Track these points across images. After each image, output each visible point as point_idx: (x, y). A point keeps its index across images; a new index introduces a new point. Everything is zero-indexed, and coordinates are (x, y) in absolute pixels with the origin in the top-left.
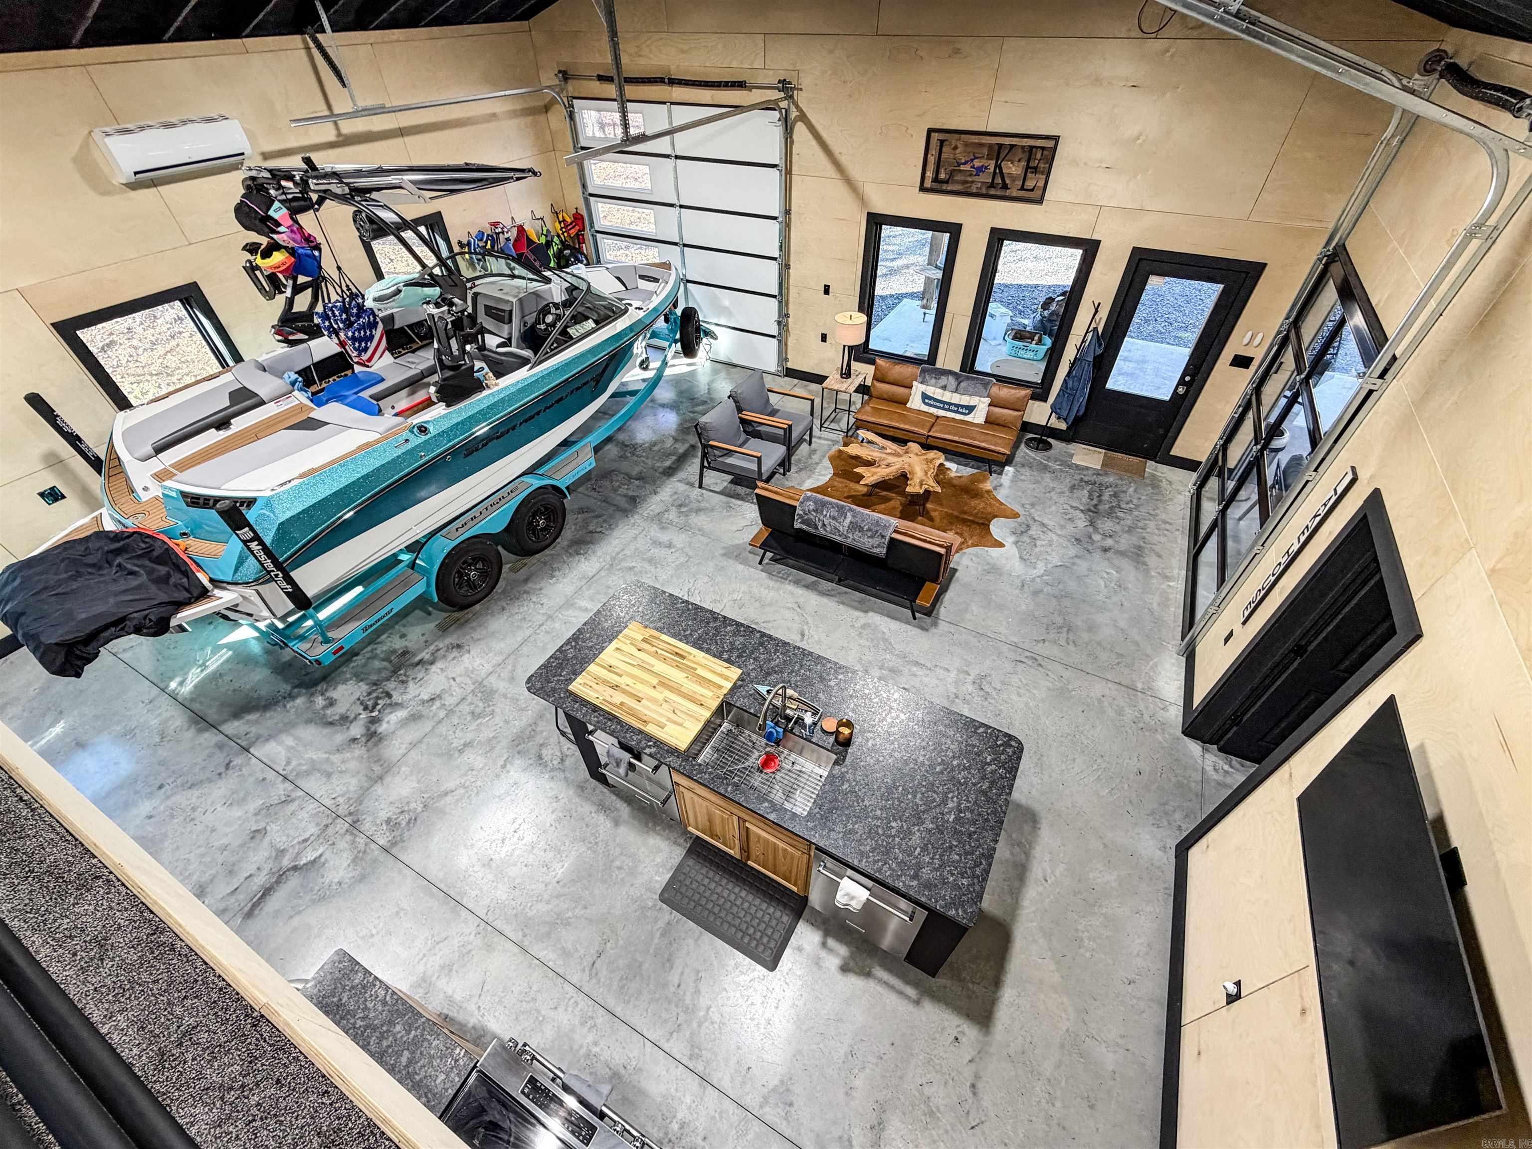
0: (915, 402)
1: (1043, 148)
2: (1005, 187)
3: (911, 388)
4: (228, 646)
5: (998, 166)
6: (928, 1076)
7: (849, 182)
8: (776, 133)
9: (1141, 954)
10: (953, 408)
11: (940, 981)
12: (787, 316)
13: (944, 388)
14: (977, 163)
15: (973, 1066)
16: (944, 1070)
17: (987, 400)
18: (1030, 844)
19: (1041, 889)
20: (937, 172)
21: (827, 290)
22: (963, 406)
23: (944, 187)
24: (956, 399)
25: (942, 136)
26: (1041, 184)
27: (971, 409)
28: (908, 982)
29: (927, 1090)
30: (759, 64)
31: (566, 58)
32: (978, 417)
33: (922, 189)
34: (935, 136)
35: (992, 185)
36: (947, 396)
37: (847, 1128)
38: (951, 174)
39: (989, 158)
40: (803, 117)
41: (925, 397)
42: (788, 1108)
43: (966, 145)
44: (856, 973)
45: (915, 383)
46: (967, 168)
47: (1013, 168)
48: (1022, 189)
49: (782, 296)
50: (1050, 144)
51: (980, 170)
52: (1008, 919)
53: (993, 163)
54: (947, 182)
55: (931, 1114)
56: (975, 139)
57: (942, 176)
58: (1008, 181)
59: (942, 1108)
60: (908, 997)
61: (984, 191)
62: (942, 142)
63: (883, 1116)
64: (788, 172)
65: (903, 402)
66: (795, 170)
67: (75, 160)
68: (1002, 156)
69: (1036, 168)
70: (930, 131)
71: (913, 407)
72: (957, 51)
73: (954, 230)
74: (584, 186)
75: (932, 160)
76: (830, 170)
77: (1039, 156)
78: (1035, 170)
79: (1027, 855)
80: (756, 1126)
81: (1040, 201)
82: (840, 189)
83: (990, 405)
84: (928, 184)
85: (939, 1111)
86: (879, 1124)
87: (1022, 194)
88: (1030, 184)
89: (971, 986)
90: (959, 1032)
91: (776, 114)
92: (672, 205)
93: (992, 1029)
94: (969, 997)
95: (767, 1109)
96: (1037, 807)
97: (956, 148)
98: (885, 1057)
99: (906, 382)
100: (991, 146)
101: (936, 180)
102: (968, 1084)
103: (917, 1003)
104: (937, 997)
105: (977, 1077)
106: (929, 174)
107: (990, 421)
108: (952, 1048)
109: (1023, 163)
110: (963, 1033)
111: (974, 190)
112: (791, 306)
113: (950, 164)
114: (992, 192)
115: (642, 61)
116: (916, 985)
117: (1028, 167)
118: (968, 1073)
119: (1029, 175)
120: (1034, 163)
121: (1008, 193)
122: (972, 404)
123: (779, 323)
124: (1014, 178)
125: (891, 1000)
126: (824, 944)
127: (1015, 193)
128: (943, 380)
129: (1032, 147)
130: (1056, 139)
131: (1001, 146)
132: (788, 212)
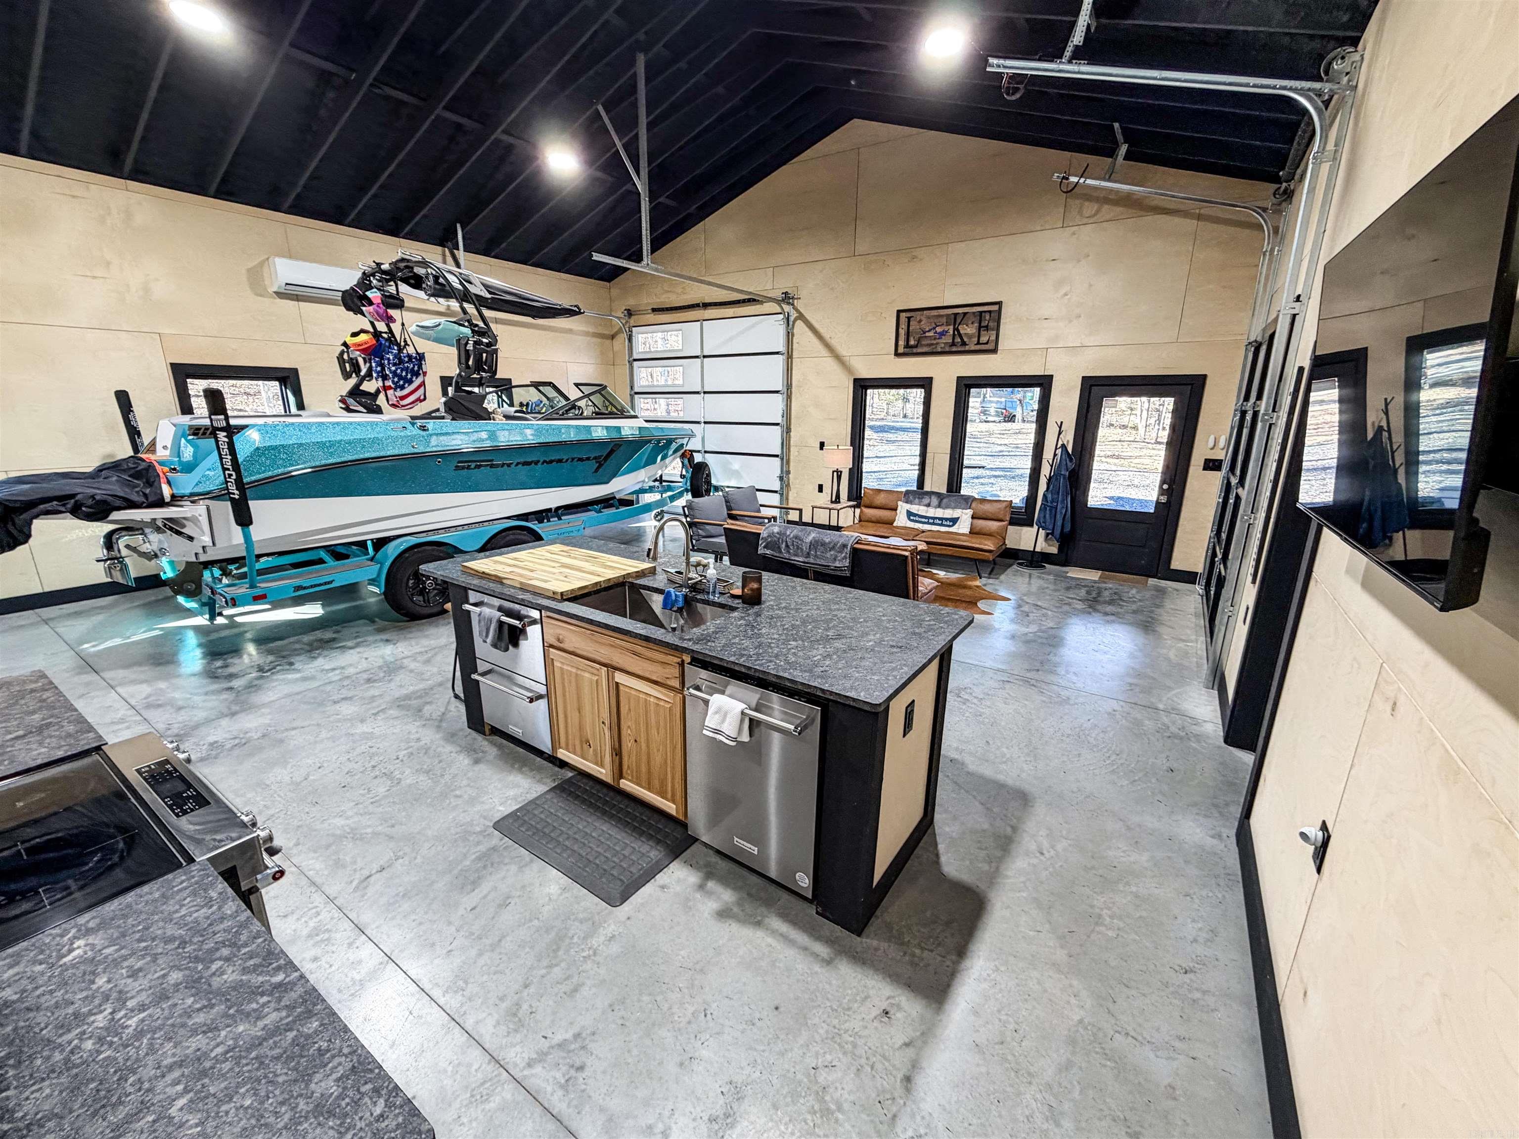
0: (901, 520)
1: (990, 312)
2: (964, 344)
3: (896, 510)
4: (161, 629)
5: (956, 329)
6: (828, 1057)
7: (838, 357)
8: (781, 330)
9: (1201, 940)
10: (938, 521)
11: (868, 942)
12: (788, 472)
13: (928, 505)
14: (939, 329)
15: (910, 1052)
16: (860, 1051)
17: (969, 512)
18: (1019, 819)
19: (1035, 861)
20: (908, 340)
21: (822, 445)
22: (946, 519)
23: (915, 350)
24: (940, 513)
25: (909, 314)
26: (993, 338)
27: (954, 521)
28: (818, 938)
29: (823, 1077)
30: (769, 287)
31: (631, 302)
32: (963, 527)
33: (897, 354)
34: (903, 315)
35: (953, 344)
36: (931, 512)
37: (667, 1113)
38: (919, 341)
39: (948, 324)
40: (801, 317)
41: (910, 514)
42: (573, 1072)
43: (928, 317)
44: (739, 921)
45: (900, 503)
46: (931, 334)
47: (969, 330)
48: (978, 343)
49: (784, 457)
50: (996, 308)
51: (943, 334)
52: (983, 886)
53: (951, 327)
54: (916, 346)
55: (826, 1112)
56: (935, 313)
57: (912, 342)
58: (965, 339)
59: (846, 1106)
60: (816, 956)
61: (947, 349)
62: (909, 318)
63: (735, 1106)
64: (790, 357)
65: (890, 523)
66: (795, 354)
67: (249, 270)
68: (958, 321)
69: (987, 327)
70: (899, 312)
71: (900, 524)
72: (914, 257)
73: (925, 384)
74: (632, 388)
75: (902, 332)
76: (824, 352)
77: (988, 317)
78: (987, 328)
79: (1014, 829)
80: (508, 1092)
81: (994, 351)
82: (830, 364)
83: (973, 517)
84: (901, 350)
85: (840, 1109)
86: (727, 1116)
87: (978, 347)
88: (984, 339)
89: (918, 951)
90: (892, 1005)
91: (781, 316)
92: (698, 393)
93: (948, 1007)
94: (914, 964)
95: (538, 1069)
96: (1026, 787)
97: (920, 321)
98: (759, 1024)
99: (892, 505)
100: (948, 316)
101: (907, 346)
102: (900, 1076)
103: (828, 962)
104: (859, 959)
105: (915, 1065)
106: (902, 343)
107: (973, 532)
108: (876, 1023)
109: (976, 325)
110: (899, 1007)
111: (939, 350)
112: (792, 464)
113: (917, 333)
114: (954, 349)
115: (685, 297)
116: (830, 941)
117: (980, 327)
118: (901, 1060)
119: (982, 333)
120: (984, 324)
121: (967, 348)
122: (955, 516)
123: (781, 478)
124: (970, 337)
125: (788, 955)
126: (701, 887)
127: (973, 347)
128: (926, 500)
129: (981, 312)
130: (1000, 303)
131: (956, 315)
132: (789, 386)
